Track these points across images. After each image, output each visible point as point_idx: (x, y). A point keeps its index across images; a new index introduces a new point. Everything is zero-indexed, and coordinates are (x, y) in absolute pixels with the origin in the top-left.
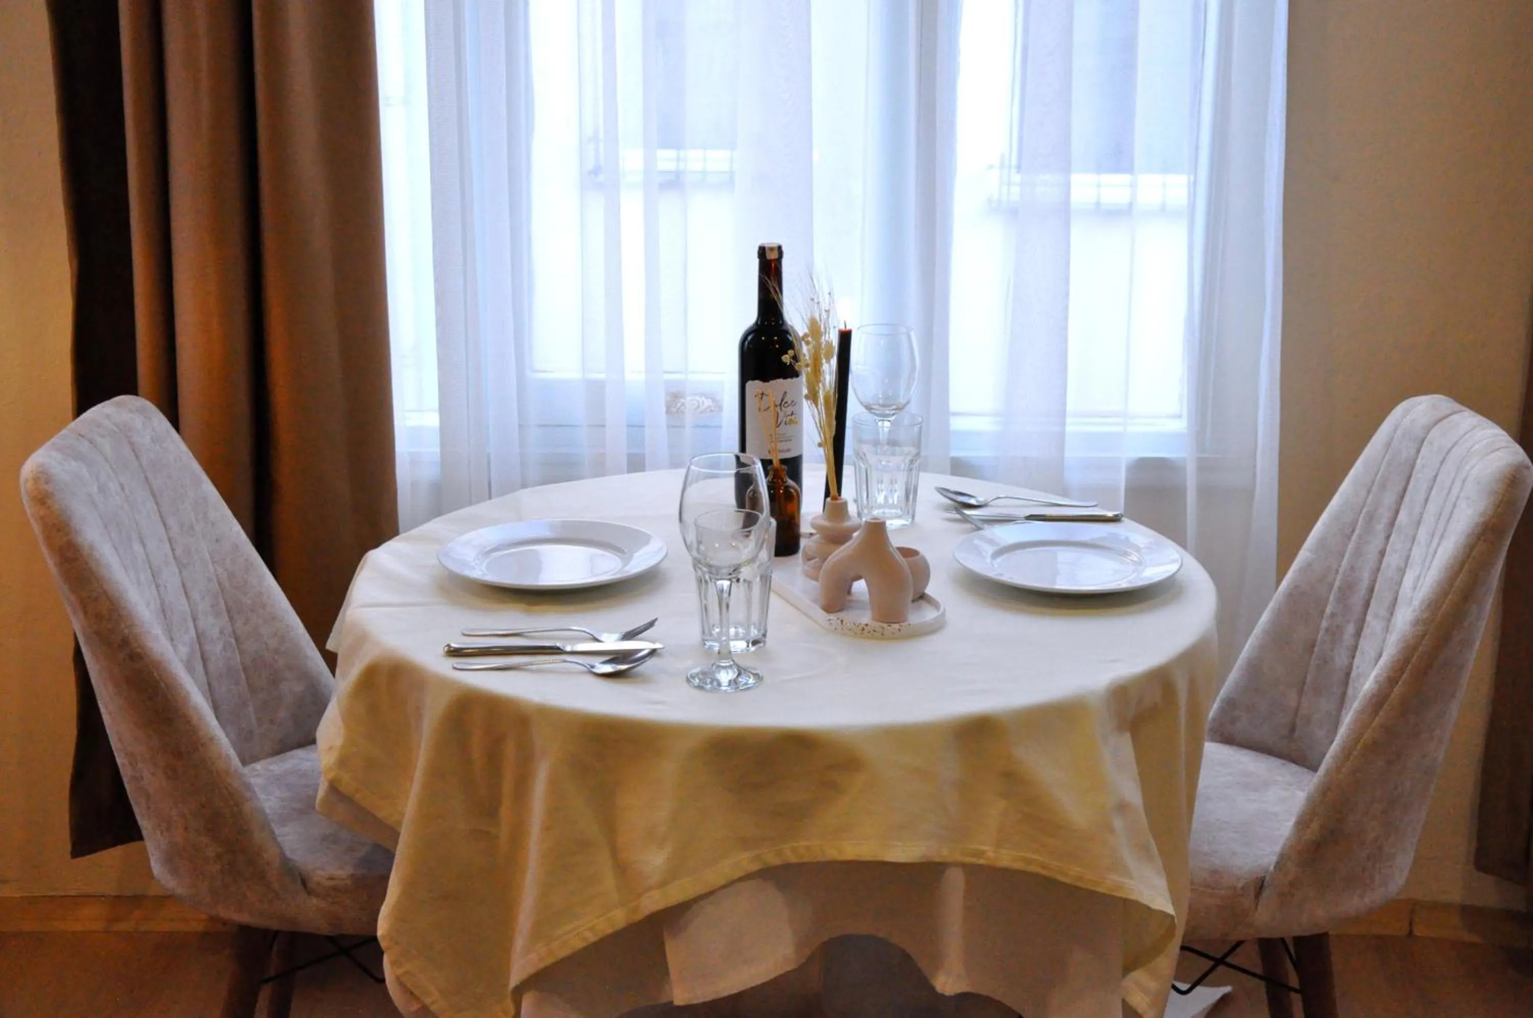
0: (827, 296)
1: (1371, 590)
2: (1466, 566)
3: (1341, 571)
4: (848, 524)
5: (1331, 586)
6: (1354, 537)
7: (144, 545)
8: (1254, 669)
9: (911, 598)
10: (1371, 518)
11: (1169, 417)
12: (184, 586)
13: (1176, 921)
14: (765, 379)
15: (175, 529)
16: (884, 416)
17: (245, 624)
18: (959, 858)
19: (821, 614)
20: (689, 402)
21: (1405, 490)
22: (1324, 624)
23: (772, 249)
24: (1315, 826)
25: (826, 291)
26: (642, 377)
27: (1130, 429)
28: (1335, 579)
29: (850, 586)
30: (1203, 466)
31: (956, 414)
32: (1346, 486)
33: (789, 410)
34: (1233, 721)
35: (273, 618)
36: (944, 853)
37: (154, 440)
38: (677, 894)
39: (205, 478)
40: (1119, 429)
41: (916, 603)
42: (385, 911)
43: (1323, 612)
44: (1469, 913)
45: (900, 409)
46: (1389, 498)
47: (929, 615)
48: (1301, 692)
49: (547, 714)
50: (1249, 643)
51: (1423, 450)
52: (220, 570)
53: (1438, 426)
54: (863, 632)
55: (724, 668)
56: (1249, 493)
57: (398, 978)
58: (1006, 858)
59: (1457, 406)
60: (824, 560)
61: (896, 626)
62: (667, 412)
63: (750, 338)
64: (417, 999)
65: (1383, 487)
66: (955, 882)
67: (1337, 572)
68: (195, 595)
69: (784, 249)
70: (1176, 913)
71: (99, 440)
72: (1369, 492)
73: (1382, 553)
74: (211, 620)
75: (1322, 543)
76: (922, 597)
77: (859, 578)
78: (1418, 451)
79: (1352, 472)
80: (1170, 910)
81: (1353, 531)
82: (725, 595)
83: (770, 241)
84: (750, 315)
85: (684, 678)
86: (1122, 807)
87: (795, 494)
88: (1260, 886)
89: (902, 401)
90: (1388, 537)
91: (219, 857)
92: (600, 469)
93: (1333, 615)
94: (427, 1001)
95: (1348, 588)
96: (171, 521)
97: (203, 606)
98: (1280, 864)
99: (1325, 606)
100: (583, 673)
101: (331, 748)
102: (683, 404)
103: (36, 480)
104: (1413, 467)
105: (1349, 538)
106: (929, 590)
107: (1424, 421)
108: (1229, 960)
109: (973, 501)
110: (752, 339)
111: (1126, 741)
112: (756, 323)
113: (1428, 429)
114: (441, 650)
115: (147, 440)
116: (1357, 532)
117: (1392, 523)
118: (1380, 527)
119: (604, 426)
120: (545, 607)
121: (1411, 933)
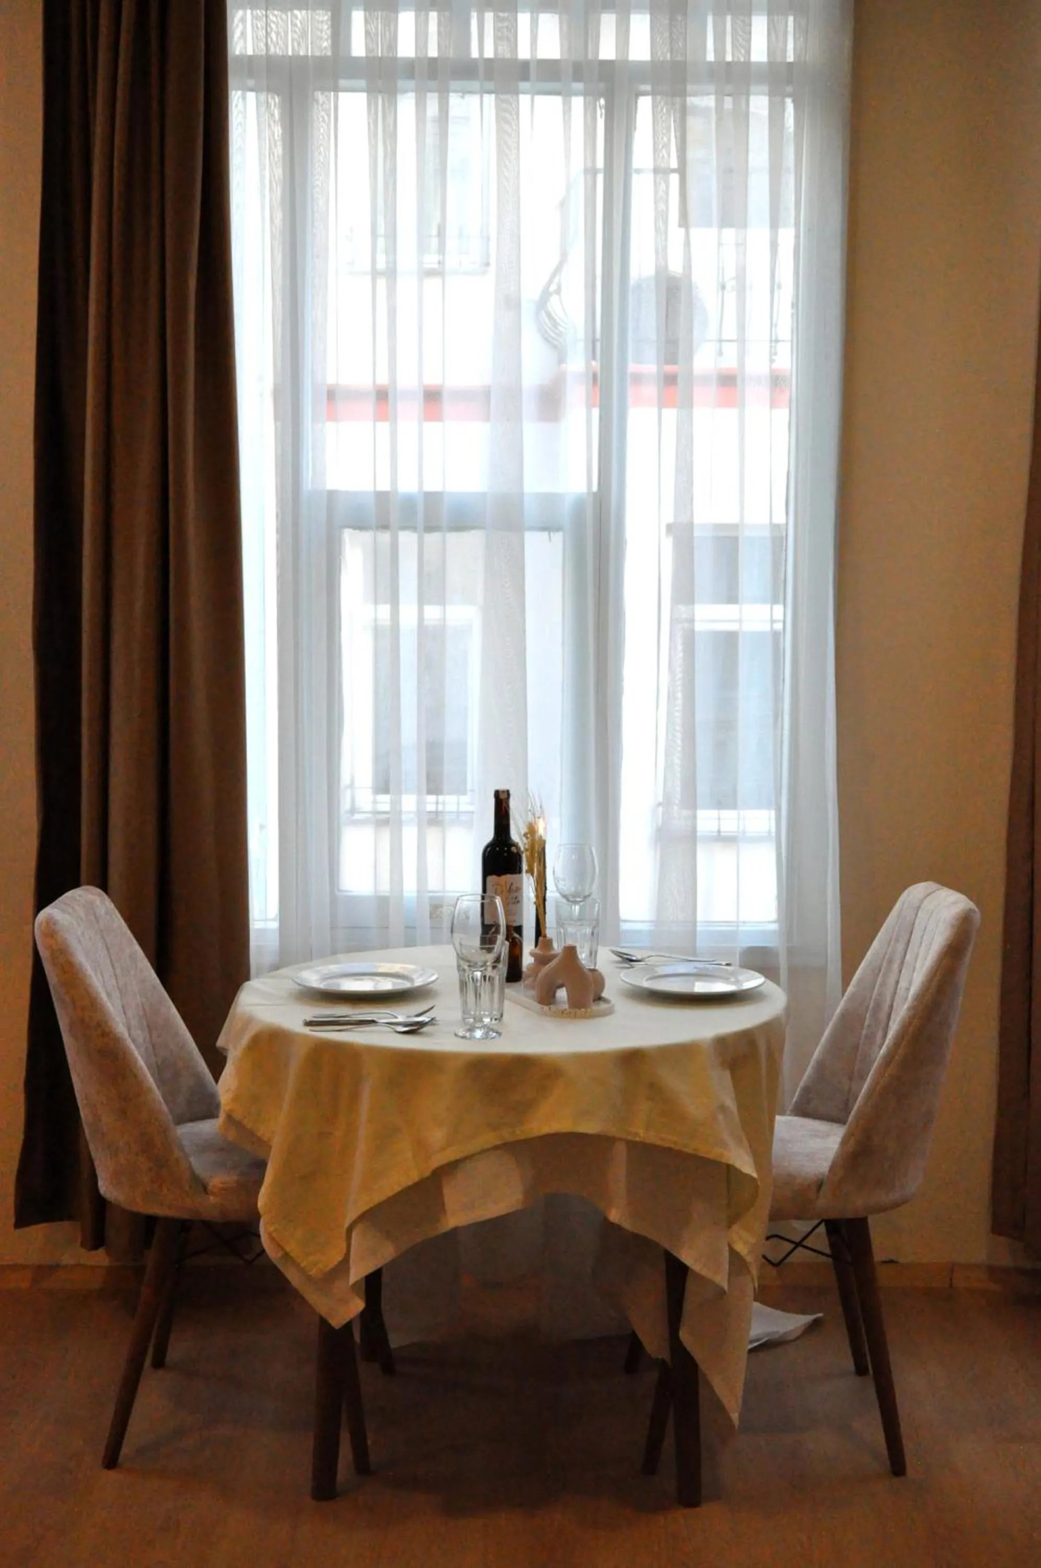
0: (539, 809)
1: (891, 1007)
2: (938, 972)
3: (873, 997)
4: (552, 952)
5: (867, 1008)
6: (881, 975)
7: (103, 976)
8: (821, 1066)
9: (592, 999)
10: (890, 961)
11: (769, 922)
12: (123, 1007)
13: (759, 1183)
14: (499, 875)
15: (118, 971)
16: (575, 902)
17: (158, 1037)
18: (623, 1136)
19: (537, 1006)
20: (446, 911)
21: (909, 941)
22: (864, 1032)
23: (503, 792)
24: (852, 1141)
25: (539, 805)
26: (415, 894)
27: (741, 928)
28: (870, 1003)
29: (555, 993)
30: (791, 952)
31: (625, 921)
32: (876, 944)
33: (515, 895)
34: (808, 1102)
35: (177, 1034)
36: (613, 1131)
37: (106, 914)
38: (451, 1155)
39: (135, 941)
40: (734, 928)
41: (597, 1002)
42: (263, 1190)
43: (863, 1025)
44: (993, 1271)
45: (585, 897)
46: (900, 947)
47: (603, 1006)
48: (851, 1079)
49: (371, 1050)
50: (817, 1050)
51: (920, 914)
52: (144, 1000)
53: (928, 898)
54: (562, 1014)
55: (478, 1028)
56: (823, 970)
57: (270, 1235)
58: (652, 1138)
59: (939, 886)
60: (537, 975)
61: (583, 1010)
62: (431, 917)
63: (489, 849)
64: (282, 1248)
65: (897, 940)
66: (621, 1151)
67: (871, 997)
68: (130, 1014)
69: (511, 792)
70: (758, 1175)
71: (77, 907)
72: (889, 945)
73: (897, 982)
74: (139, 1032)
75: (860, 980)
76: (599, 999)
77: (561, 986)
78: (916, 915)
79: (879, 934)
80: (755, 1175)
81: (880, 971)
82: (478, 988)
83: (501, 787)
84: (489, 835)
85: (453, 1034)
86: (723, 1108)
87: (518, 942)
88: (819, 1184)
89: (587, 893)
90: (900, 971)
91: (150, 1169)
92: (385, 945)
93: (869, 1026)
94: (288, 1249)
95: (878, 1006)
96: (117, 965)
97: (134, 1022)
98: (832, 1168)
99: (865, 1022)
100: (391, 1032)
101: (228, 1090)
102: (441, 912)
103: (48, 923)
104: (914, 924)
105: (878, 975)
106: (604, 994)
107: (921, 896)
108: (805, 1243)
109: (634, 958)
110: (490, 851)
111: (727, 1074)
112: (494, 839)
113: (922, 901)
114: (301, 1023)
115: (103, 911)
116: (882, 971)
117: (902, 963)
118: (896, 966)
119: (387, 928)
120: (361, 1006)
121: (951, 1285)
